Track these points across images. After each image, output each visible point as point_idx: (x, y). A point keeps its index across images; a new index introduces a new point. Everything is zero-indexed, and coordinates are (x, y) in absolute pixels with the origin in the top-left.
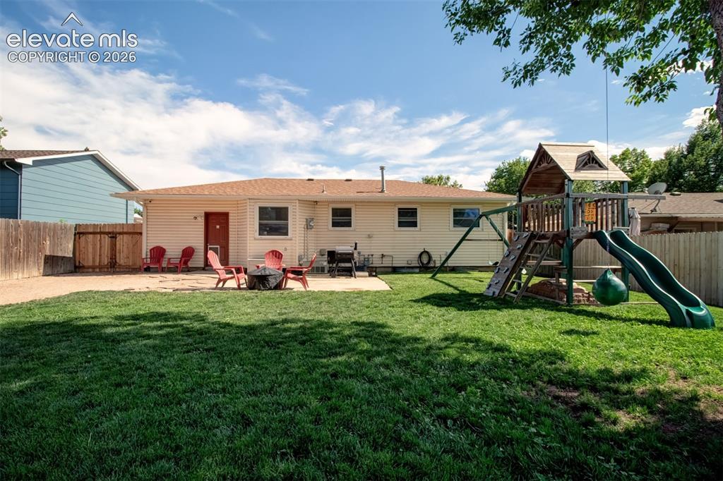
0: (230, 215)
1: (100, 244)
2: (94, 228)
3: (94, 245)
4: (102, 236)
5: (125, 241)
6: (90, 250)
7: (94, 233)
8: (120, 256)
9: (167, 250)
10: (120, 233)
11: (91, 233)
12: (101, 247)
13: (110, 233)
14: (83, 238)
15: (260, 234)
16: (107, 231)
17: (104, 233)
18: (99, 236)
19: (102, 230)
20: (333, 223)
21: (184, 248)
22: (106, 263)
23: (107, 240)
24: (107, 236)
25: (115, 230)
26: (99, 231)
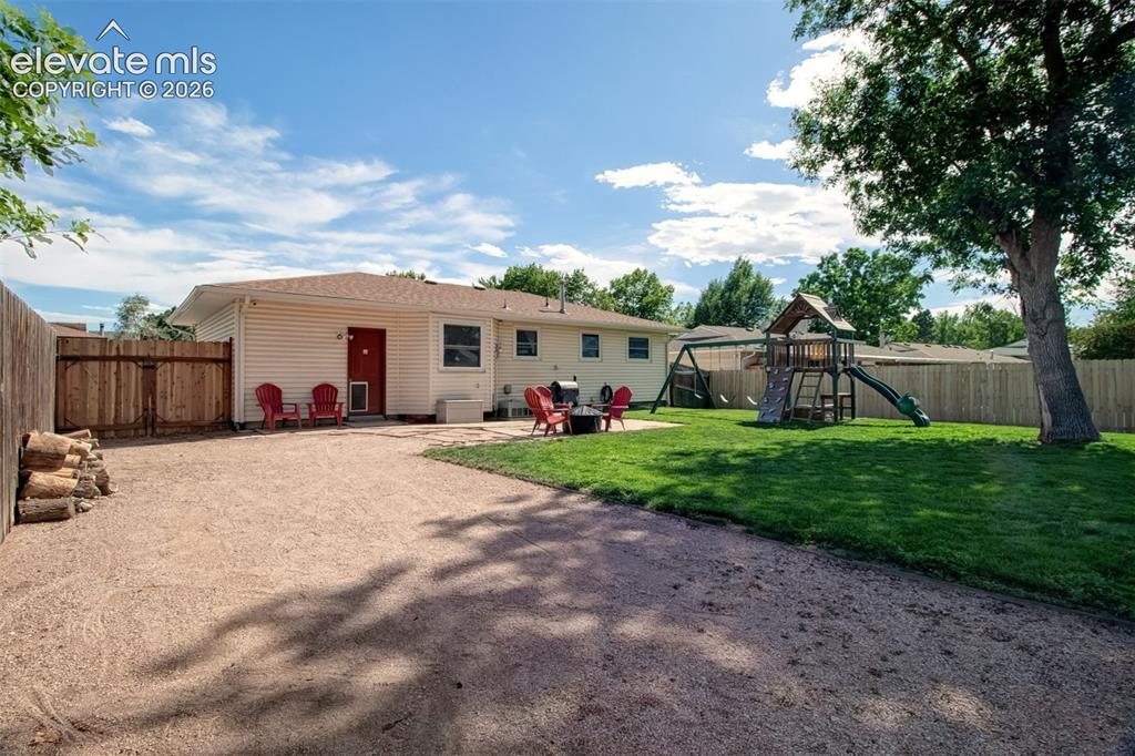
0: (388, 333)
1: (118, 380)
2: (103, 348)
3: (104, 383)
4: (122, 363)
5: (175, 374)
6: (93, 392)
7: (103, 359)
8: (165, 404)
9: (283, 391)
10: (166, 360)
11: (94, 358)
12: (118, 387)
13: (142, 359)
14: (74, 370)
15: (445, 365)
16: (134, 354)
17: (128, 359)
18: (114, 364)
19: (122, 353)
20: (518, 349)
21: (316, 385)
22: (132, 420)
23: (134, 373)
24: (133, 365)
25: (152, 354)
26: (114, 353)
